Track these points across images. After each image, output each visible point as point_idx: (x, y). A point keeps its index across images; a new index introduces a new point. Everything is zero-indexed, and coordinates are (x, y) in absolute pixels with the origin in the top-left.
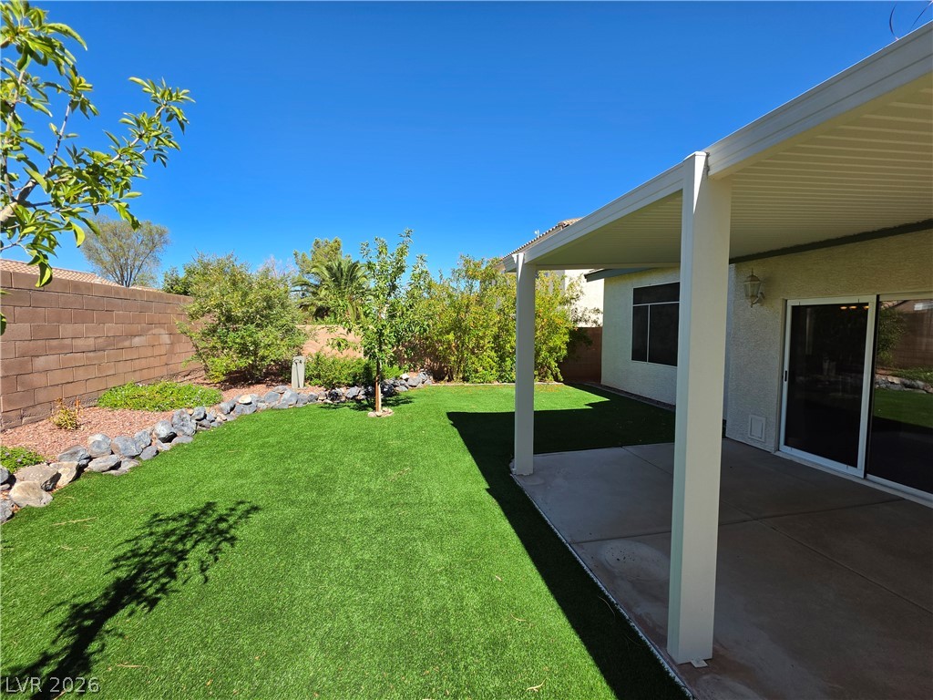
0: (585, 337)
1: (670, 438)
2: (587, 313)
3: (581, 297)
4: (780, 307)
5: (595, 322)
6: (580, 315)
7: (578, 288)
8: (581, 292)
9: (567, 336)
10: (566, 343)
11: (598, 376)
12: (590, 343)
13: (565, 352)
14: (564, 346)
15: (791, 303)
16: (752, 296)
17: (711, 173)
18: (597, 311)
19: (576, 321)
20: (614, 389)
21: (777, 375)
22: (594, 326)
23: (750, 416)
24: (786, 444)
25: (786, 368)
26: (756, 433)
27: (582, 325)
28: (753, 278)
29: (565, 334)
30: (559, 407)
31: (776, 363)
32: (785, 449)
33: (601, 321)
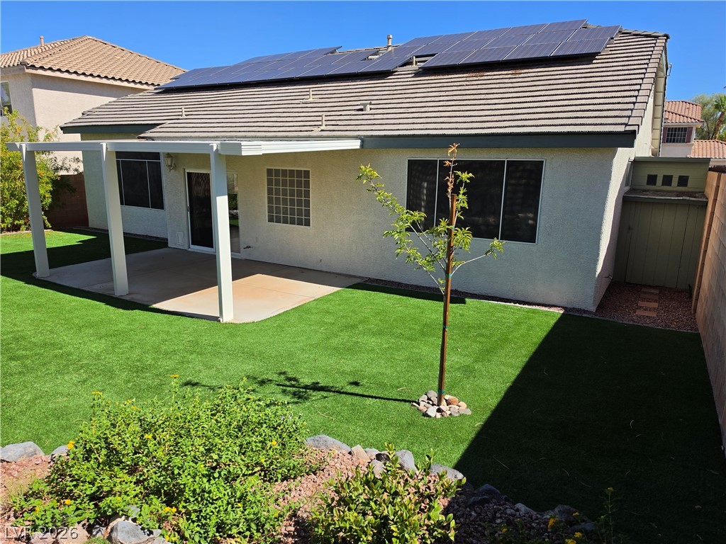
0: (68, 185)
1: (109, 256)
2: (67, 161)
4: (182, 172)
5: (76, 170)
6: (60, 164)
9: (50, 186)
10: (50, 191)
11: (85, 220)
12: (74, 190)
13: (50, 200)
14: (48, 195)
15: (187, 171)
16: (170, 166)
18: (77, 160)
19: (57, 169)
20: (101, 230)
21: (185, 208)
22: (76, 173)
23: (177, 233)
24: (192, 244)
25: (188, 205)
26: (180, 241)
27: (63, 173)
28: (169, 155)
29: (47, 183)
30: (54, 246)
31: (184, 203)
32: (192, 246)
33: (81, 169)
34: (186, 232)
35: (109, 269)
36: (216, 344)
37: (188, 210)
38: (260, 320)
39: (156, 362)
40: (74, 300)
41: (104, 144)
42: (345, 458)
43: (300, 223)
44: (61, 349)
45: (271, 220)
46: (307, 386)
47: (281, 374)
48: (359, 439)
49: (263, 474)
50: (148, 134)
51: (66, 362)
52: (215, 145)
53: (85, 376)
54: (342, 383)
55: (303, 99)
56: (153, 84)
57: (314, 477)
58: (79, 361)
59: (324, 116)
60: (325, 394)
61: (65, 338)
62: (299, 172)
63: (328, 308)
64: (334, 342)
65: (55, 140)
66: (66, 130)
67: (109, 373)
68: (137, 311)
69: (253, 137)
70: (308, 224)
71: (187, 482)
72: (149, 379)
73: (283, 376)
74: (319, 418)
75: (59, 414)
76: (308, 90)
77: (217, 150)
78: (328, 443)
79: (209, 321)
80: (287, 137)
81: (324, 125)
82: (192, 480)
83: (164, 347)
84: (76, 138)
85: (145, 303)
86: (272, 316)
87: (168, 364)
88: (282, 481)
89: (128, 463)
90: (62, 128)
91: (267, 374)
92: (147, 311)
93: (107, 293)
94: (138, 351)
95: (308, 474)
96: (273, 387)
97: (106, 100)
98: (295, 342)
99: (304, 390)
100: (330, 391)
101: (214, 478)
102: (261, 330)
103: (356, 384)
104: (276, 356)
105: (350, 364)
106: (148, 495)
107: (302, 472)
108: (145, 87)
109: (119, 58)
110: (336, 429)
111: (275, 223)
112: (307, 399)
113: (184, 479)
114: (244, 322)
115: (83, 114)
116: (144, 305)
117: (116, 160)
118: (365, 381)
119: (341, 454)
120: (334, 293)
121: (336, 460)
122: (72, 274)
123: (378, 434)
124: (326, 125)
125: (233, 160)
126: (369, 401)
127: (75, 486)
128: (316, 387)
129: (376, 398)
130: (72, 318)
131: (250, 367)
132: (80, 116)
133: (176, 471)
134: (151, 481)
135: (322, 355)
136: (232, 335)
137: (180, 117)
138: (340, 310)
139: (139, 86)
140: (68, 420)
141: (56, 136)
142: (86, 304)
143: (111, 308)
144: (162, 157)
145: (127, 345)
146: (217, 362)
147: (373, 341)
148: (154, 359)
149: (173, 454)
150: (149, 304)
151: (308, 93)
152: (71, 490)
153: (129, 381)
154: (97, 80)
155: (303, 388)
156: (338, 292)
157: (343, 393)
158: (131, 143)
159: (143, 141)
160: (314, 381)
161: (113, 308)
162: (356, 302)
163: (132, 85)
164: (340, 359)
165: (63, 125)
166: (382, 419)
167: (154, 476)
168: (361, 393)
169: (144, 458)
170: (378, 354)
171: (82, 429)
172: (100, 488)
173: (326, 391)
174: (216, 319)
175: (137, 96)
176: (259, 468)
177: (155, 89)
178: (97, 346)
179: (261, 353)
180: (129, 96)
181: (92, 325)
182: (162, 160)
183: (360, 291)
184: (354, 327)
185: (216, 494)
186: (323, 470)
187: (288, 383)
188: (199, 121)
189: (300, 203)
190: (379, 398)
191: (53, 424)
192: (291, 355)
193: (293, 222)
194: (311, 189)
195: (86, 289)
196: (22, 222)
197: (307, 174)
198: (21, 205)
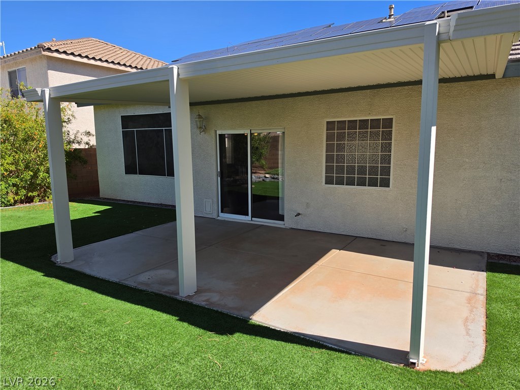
0: (80, 157)
2: (79, 135)
3: (73, 120)
4: (214, 135)
5: (87, 143)
6: (73, 137)
7: (70, 113)
8: (73, 116)
11: (96, 191)
12: (85, 162)
15: (219, 132)
16: (200, 128)
17: (180, 77)
18: (88, 134)
19: (69, 143)
20: (113, 199)
21: (215, 174)
22: (87, 147)
23: (205, 200)
24: (222, 212)
25: (219, 170)
26: (208, 209)
27: (76, 146)
28: (200, 116)
31: (214, 167)
32: (221, 215)
33: (93, 141)
34: (215, 200)
43: (373, 183)
45: (329, 181)
62: (376, 122)
70: (385, 184)
111: (334, 186)
141: (70, 110)
193: (362, 183)
194: (393, 141)
195: (131, 283)
196: (35, 194)
197: (388, 123)
198: (35, 176)
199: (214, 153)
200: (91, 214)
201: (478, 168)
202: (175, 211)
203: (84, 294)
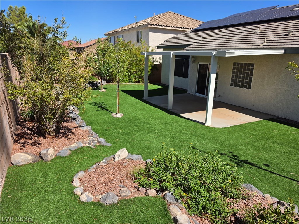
0: (156, 67)
1: (168, 95)
2: (157, 59)
4: (197, 64)
6: (155, 60)
10: (151, 70)
12: (158, 70)
13: (150, 73)
15: (199, 63)
16: (193, 61)
17: (173, 55)
18: (160, 58)
19: (153, 62)
20: (165, 85)
21: (196, 78)
22: (159, 63)
26: (192, 91)
27: (155, 63)
28: (193, 57)
29: (150, 67)
30: (150, 89)
31: (196, 76)
32: (196, 94)
33: (161, 62)
34: (195, 88)
35: (167, 99)
36: (203, 134)
37: (197, 79)
38: (222, 127)
39: (180, 136)
40: (155, 109)
41: (172, 52)
42: (261, 198)
43: (245, 87)
44: (149, 125)
45: (232, 85)
46: (242, 160)
47: (230, 152)
48: (267, 191)
49: (222, 192)
50: (187, 49)
51: (151, 130)
52: (214, 52)
53: (156, 136)
54: (259, 163)
55: (255, 31)
56: (190, 29)
57: (245, 201)
58: (155, 130)
59: (266, 39)
60: (251, 166)
61: (151, 121)
62: (249, 65)
63: (255, 128)
64: (257, 144)
65: (154, 51)
66: (158, 47)
67: (164, 137)
68: (175, 116)
69: (230, 49)
70: (249, 88)
71: (193, 186)
72: (177, 142)
73: (231, 154)
74: (248, 176)
75: (148, 148)
76: (259, 27)
77: (215, 54)
78: (253, 189)
79: (201, 124)
80: (246, 48)
81: (265, 43)
82: (194, 186)
83: (183, 131)
84: (161, 50)
85: (177, 113)
86: (228, 126)
87: (184, 138)
88: (230, 198)
89: (171, 172)
90: (157, 47)
91: (224, 151)
92: (178, 116)
93: (165, 108)
94: (174, 131)
95: (242, 199)
96: (226, 157)
97: (173, 36)
98: (238, 140)
99: (241, 162)
100: (254, 166)
101: (203, 188)
102: (222, 132)
103: (267, 166)
104: (228, 144)
105: (265, 156)
106: (177, 186)
107: (239, 197)
108: (187, 30)
109: (179, 19)
110: (255, 183)
111: (233, 87)
112: (242, 166)
113: (192, 184)
114: (215, 127)
115: (164, 41)
116: (177, 114)
117: (175, 58)
118: (272, 165)
119: (259, 196)
120: (259, 121)
121: (256, 197)
122: (155, 99)
123: (277, 192)
124: (266, 43)
125: (221, 59)
126: (273, 175)
127: (153, 174)
128: (246, 162)
129: (277, 174)
130: (154, 115)
131: (216, 146)
132: (163, 42)
133: (189, 180)
134: (179, 181)
135: (250, 149)
136: (210, 132)
137: (200, 41)
138: (261, 130)
139: (185, 30)
140: (150, 150)
141: (155, 50)
142: (158, 110)
143: (166, 113)
144: (190, 58)
145: (170, 128)
146: (203, 141)
147: (278, 147)
148: (179, 135)
149: (188, 173)
150: (179, 114)
151: (259, 28)
152: (152, 176)
153: (170, 141)
154: (171, 28)
155: (240, 161)
156: (261, 121)
157: (260, 168)
158: (180, 52)
159: (185, 51)
160: (245, 159)
161: (167, 114)
162: (270, 127)
163: (183, 29)
164: (260, 152)
165: (157, 45)
166: (280, 185)
167: (180, 179)
168: (269, 170)
169: (177, 172)
170: (280, 154)
171: (158, 155)
172: (161, 178)
173: (251, 165)
174: (203, 124)
175: (184, 34)
176: (220, 190)
177: (191, 30)
178: (161, 126)
179: (221, 142)
180: (181, 34)
181: (159, 118)
182: (190, 59)
183: (273, 122)
184: (268, 139)
185: (203, 194)
186: (249, 200)
187: (233, 157)
188: (207, 43)
189: (247, 78)
190: (279, 175)
191: (146, 151)
192: (235, 145)
193: (242, 87)
194: (253, 72)
195: (158, 105)
196: (141, 80)
197: (253, 65)
198: (141, 74)
199: (196, 71)
200: (156, 88)
201: (279, 85)
202: (168, 87)
203: (148, 105)
